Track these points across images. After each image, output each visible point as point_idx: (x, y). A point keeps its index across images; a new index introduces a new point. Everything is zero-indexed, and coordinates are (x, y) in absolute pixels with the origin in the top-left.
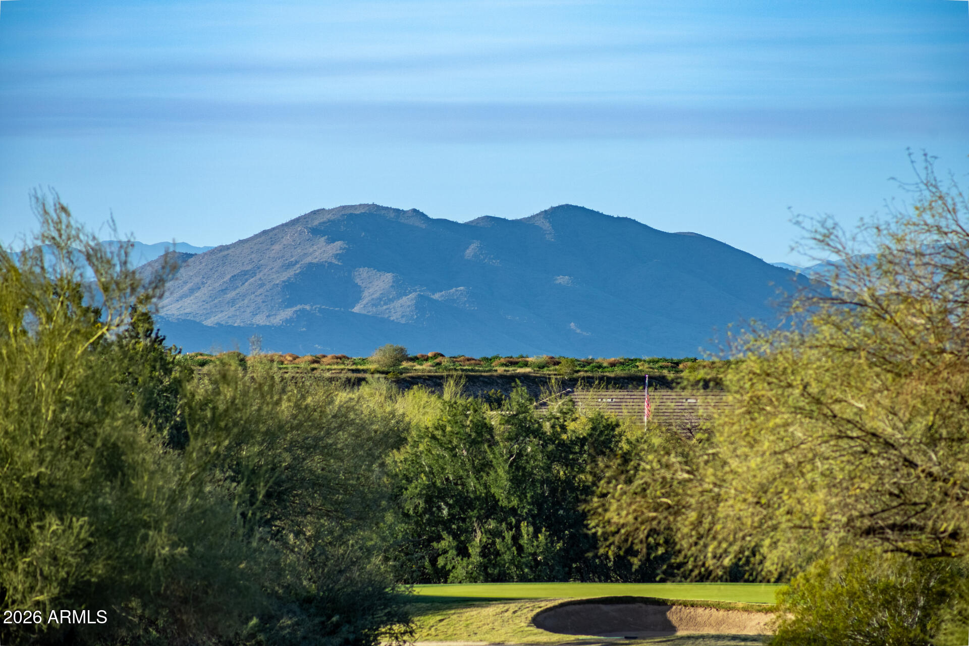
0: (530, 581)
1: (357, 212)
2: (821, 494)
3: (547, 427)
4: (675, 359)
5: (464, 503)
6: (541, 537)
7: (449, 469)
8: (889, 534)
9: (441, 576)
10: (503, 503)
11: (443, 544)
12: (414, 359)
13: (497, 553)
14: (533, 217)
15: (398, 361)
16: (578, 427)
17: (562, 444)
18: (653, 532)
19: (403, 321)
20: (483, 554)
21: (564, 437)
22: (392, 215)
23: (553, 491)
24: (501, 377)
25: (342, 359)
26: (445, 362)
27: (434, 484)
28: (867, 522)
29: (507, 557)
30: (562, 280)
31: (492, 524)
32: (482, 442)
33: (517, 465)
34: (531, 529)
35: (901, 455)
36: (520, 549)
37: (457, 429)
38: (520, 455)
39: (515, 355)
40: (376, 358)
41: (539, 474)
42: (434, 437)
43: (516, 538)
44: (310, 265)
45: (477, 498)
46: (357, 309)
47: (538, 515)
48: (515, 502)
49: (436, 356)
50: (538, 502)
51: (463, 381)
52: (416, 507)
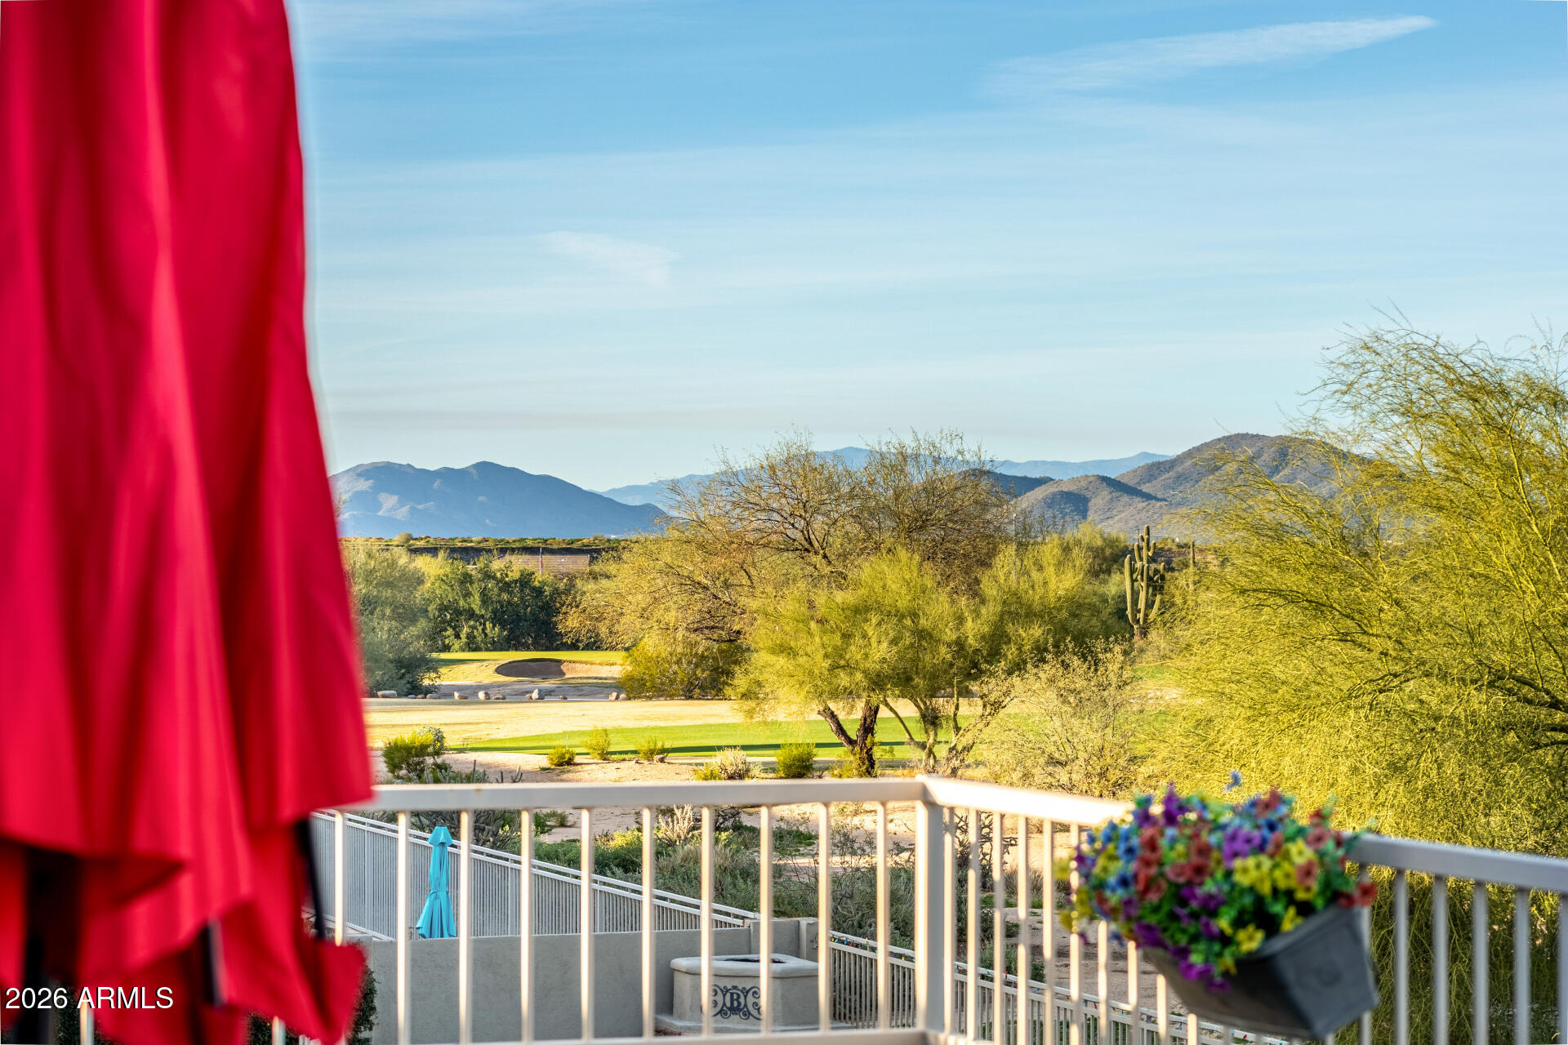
0: (490, 651)
1: (380, 465)
2: (673, 613)
3: (498, 575)
4: (545, 538)
5: (458, 612)
6: (496, 629)
7: (450, 596)
8: (706, 631)
9: (447, 648)
10: (477, 612)
11: (448, 633)
12: (416, 539)
13: (475, 637)
14: (467, 468)
15: (408, 541)
16: (514, 575)
17: (506, 583)
18: (589, 631)
19: (403, 519)
20: (468, 638)
21: (507, 579)
22: (397, 467)
23: (502, 606)
24: (460, 548)
25: (380, 539)
26: (431, 540)
27: (443, 603)
28: (695, 626)
29: (479, 639)
30: (481, 499)
31: (472, 623)
32: (466, 583)
33: (484, 594)
34: (491, 625)
35: (712, 593)
36: (486, 635)
37: (453, 576)
38: (485, 589)
39: (466, 537)
40: (397, 539)
41: (495, 598)
42: (442, 580)
43: (484, 630)
44: (357, 492)
45: (464, 610)
46: (380, 513)
47: (495, 618)
48: (483, 612)
49: (426, 538)
50: (494, 612)
51: (448, 551)
52: (434, 615)
